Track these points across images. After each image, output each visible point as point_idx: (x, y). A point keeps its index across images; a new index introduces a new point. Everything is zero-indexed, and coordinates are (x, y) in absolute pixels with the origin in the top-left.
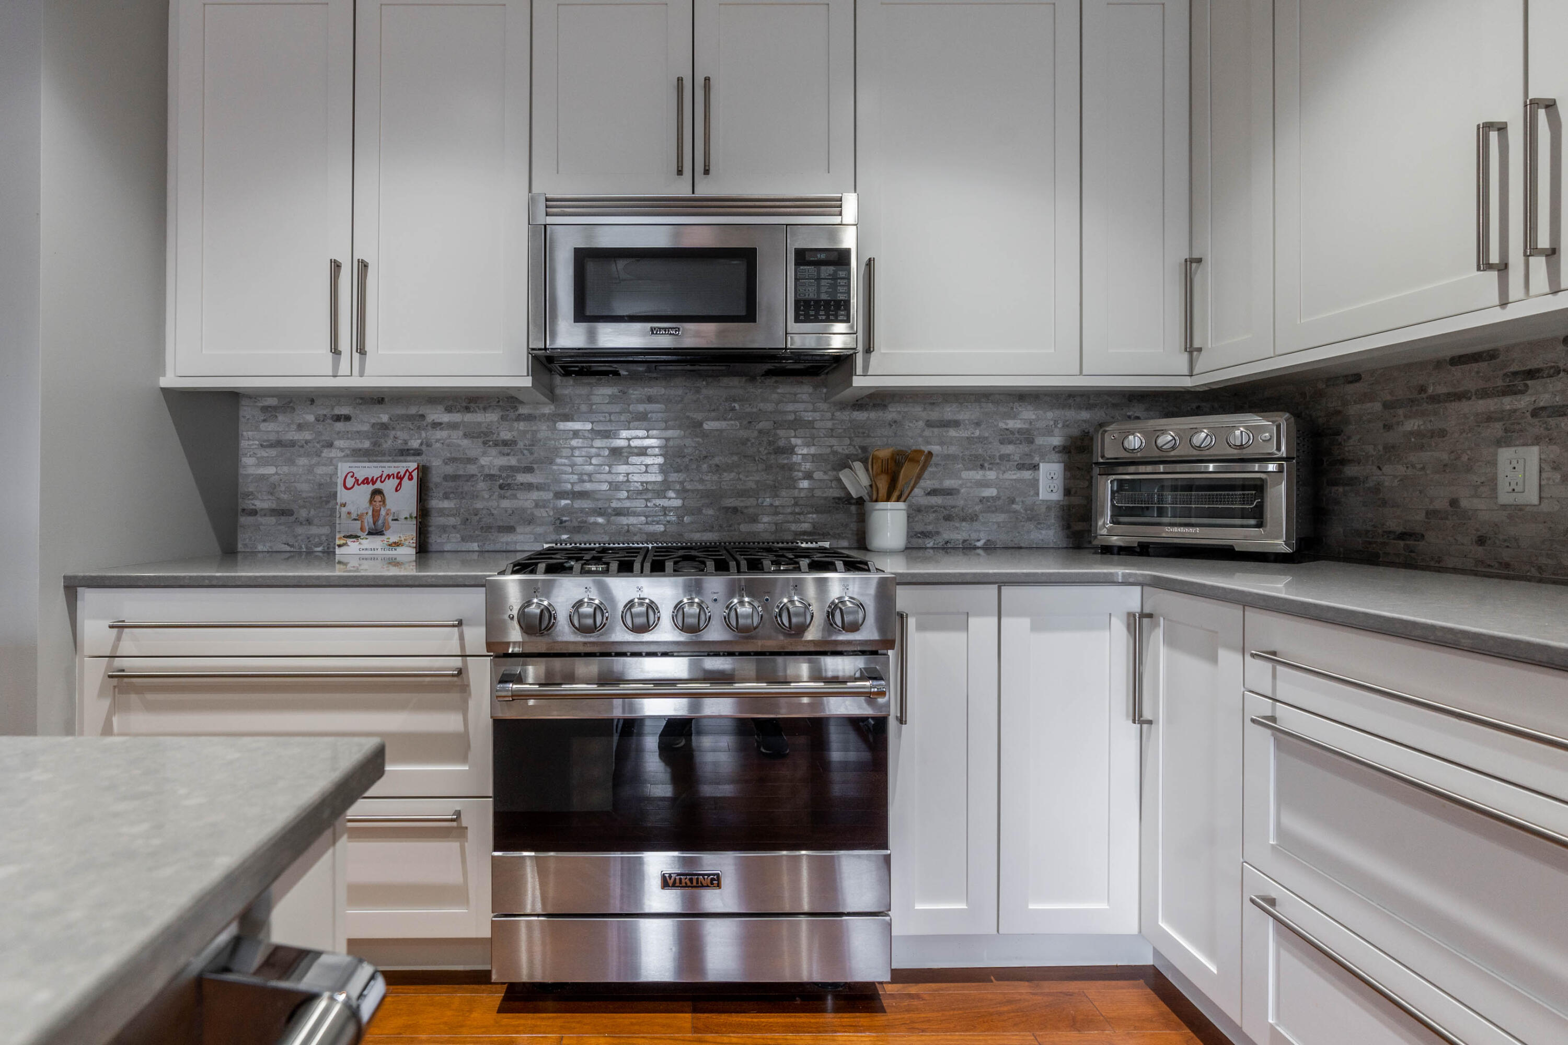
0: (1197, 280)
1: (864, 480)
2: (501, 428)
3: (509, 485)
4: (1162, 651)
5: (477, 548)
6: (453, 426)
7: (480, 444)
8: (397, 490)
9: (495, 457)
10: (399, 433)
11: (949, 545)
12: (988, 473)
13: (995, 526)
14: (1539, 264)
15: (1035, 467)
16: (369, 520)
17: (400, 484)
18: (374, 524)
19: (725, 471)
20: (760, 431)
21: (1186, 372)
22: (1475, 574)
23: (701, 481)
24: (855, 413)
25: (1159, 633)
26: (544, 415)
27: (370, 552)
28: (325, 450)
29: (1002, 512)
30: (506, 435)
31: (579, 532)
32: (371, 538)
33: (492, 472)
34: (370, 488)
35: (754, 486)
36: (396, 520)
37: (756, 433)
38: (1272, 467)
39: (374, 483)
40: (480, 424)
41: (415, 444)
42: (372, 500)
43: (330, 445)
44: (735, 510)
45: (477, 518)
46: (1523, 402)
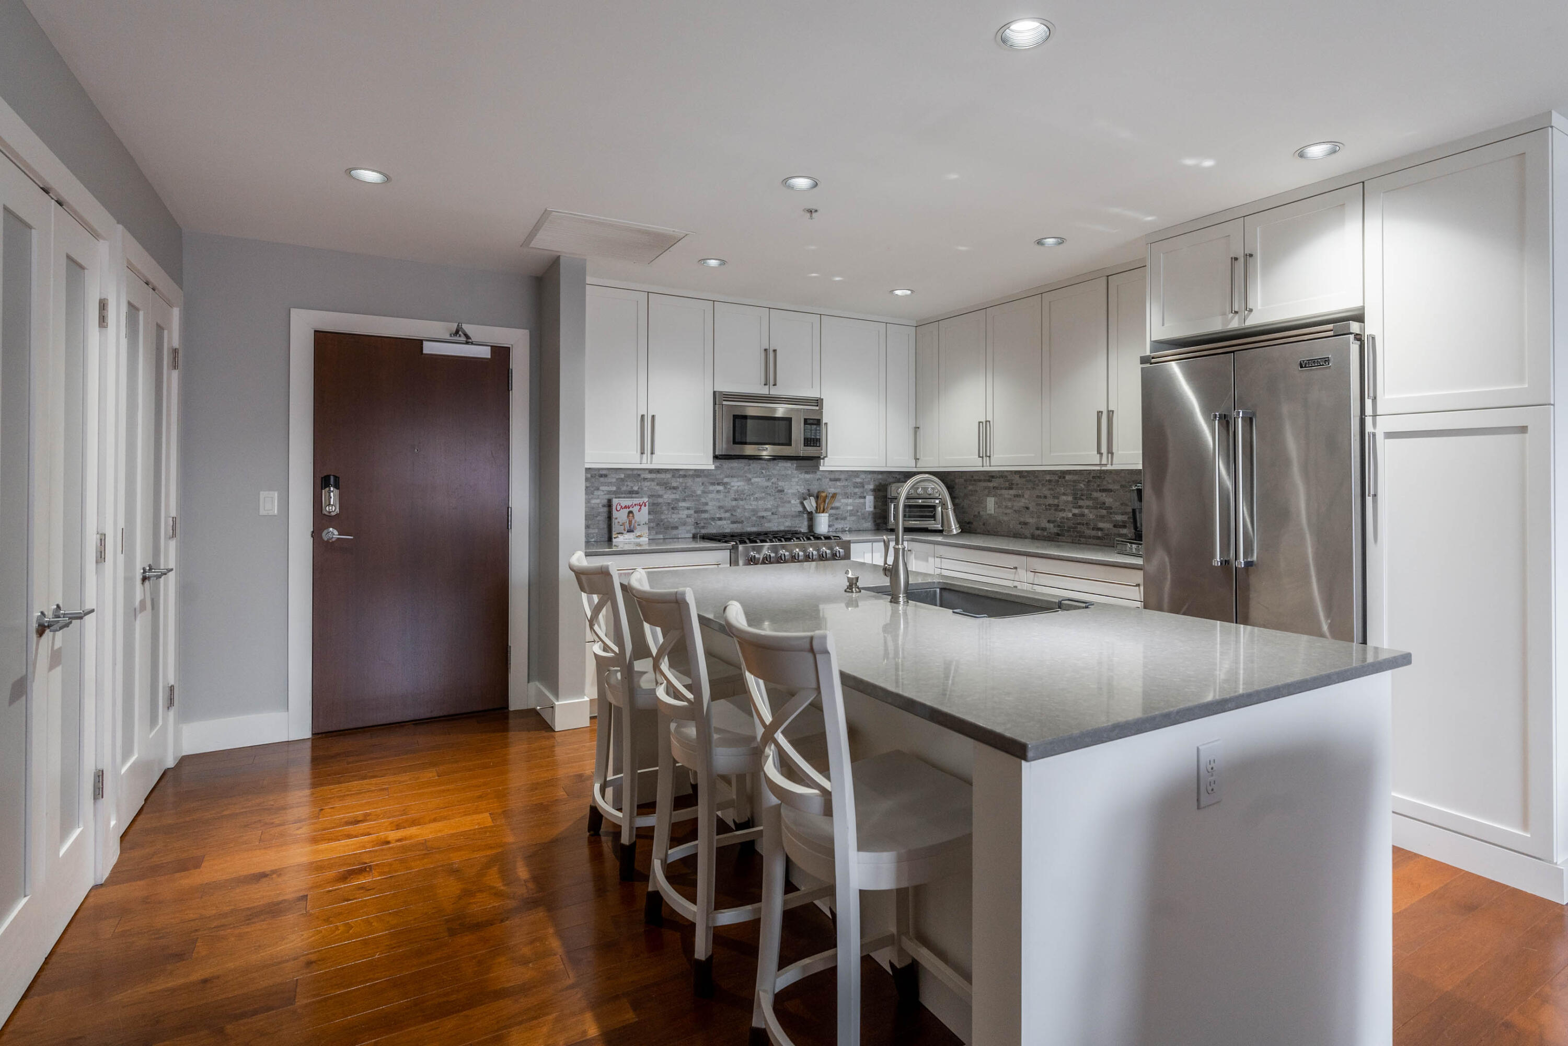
0: (918, 433)
1: (814, 504)
2: (672, 481)
3: (676, 507)
4: (914, 561)
5: (662, 537)
6: (653, 480)
7: (664, 488)
8: (639, 511)
9: (670, 494)
10: (629, 483)
11: (837, 530)
12: (850, 500)
13: (852, 522)
14: (988, 458)
15: (865, 497)
16: (627, 525)
17: (640, 508)
18: (630, 527)
19: (760, 500)
20: (772, 483)
21: (914, 466)
22: (983, 534)
23: (751, 505)
24: (806, 475)
25: (913, 556)
26: (690, 475)
27: (628, 540)
28: (595, 491)
29: (855, 516)
30: (674, 484)
31: (703, 529)
32: (628, 533)
33: (669, 501)
34: (628, 510)
35: (770, 507)
36: (639, 525)
37: (771, 484)
38: (937, 501)
39: (629, 508)
40: (664, 479)
41: (636, 488)
42: (628, 516)
43: (598, 489)
44: (763, 517)
45: (662, 523)
46: (991, 485)
